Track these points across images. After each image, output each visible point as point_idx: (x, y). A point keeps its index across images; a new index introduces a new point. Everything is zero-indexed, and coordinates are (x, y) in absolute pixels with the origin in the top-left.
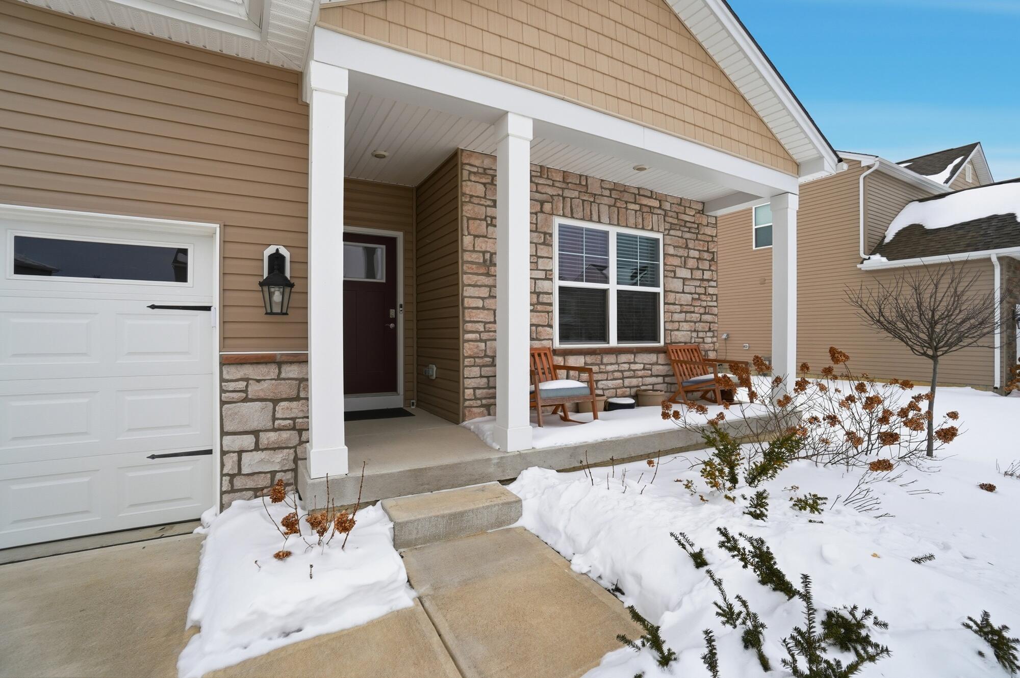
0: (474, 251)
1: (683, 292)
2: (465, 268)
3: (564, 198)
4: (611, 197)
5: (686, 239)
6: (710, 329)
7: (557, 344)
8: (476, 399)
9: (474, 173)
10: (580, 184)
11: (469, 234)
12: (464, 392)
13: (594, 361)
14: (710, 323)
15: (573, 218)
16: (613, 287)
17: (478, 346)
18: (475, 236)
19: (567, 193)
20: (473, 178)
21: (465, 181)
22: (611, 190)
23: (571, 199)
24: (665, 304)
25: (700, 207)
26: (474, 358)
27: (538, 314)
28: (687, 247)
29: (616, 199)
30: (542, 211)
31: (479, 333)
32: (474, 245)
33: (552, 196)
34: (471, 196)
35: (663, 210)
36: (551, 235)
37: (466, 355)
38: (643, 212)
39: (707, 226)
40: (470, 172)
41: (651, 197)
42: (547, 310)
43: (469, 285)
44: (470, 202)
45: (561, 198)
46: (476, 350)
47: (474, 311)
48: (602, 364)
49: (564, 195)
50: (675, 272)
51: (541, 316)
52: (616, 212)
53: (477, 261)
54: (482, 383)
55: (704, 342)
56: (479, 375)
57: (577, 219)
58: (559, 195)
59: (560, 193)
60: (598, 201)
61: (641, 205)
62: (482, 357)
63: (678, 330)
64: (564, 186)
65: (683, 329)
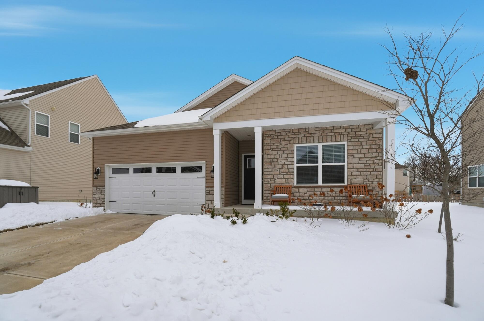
0: (267, 159)
1: (359, 163)
2: (264, 164)
3: (299, 138)
4: (319, 133)
5: (361, 142)
6: (377, 178)
7: (295, 184)
8: (267, 199)
9: (267, 137)
10: (306, 131)
11: (266, 154)
12: (264, 198)
13: (311, 190)
14: (377, 175)
15: (303, 143)
16: (320, 165)
17: (268, 185)
18: (267, 155)
19: (299, 136)
20: (267, 138)
21: (265, 139)
22: (319, 130)
23: (301, 137)
24: (348, 169)
25: (371, 126)
26: (267, 188)
27: (288, 175)
28: (361, 144)
29: (321, 133)
30: (290, 143)
31: (269, 181)
32: (267, 157)
33: (294, 138)
34: (266, 143)
35: (347, 132)
36: (294, 150)
37: (265, 187)
38: (335, 135)
39: (376, 133)
40: (266, 137)
41: (340, 129)
42: (291, 174)
43: (266, 168)
44: (266, 145)
45: (298, 138)
46: (267, 186)
47: (267, 175)
48: (315, 191)
49: (299, 137)
50: (354, 156)
51: (289, 176)
52: (322, 138)
53: (268, 161)
54: (269, 195)
55: (372, 183)
56: (268, 193)
57: (304, 143)
58: (297, 137)
59: (297, 136)
60: (313, 136)
61: (334, 133)
62: (269, 188)
63: (356, 179)
64: (299, 133)
65: (358, 178)
